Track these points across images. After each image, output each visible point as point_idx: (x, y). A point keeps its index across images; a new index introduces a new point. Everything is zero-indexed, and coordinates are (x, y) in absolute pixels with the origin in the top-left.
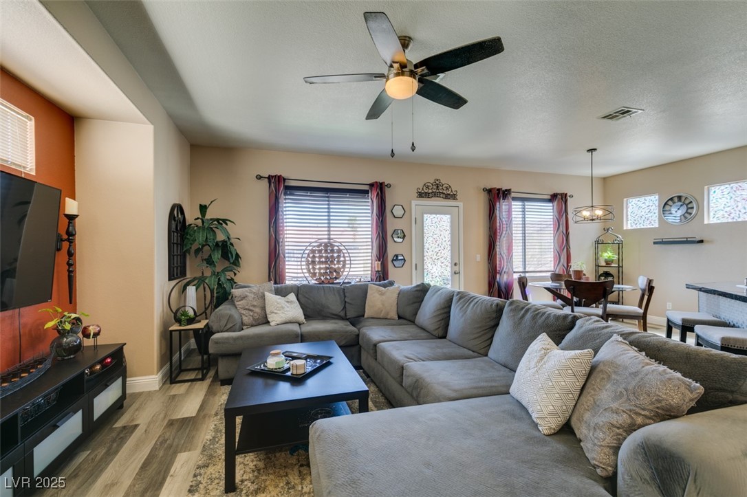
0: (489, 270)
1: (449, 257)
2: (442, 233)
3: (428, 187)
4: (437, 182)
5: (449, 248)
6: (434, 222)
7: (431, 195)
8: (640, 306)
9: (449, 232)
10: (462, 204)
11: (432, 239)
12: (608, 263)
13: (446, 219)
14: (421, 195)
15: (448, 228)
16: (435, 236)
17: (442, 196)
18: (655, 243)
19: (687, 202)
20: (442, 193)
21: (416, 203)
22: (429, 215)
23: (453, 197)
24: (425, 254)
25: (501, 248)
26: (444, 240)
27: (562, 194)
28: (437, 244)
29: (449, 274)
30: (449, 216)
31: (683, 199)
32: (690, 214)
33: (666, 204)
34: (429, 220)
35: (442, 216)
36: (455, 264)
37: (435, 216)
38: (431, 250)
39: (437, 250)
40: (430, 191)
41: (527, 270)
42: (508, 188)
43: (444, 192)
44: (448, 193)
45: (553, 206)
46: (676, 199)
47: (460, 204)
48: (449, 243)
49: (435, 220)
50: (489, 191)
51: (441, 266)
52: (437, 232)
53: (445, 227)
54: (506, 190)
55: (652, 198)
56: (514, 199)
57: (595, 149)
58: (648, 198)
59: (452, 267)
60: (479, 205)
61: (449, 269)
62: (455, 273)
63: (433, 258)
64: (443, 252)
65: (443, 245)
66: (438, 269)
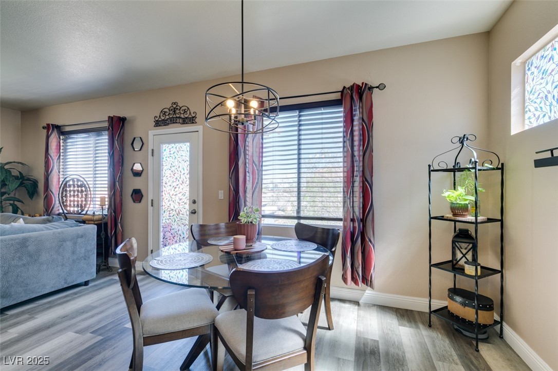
1: (187, 194)
2: (181, 165)
3: (165, 113)
4: (175, 106)
5: (188, 182)
6: (172, 152)
7: (168, 122)
9: (188, 163)
10: (201, 127)
13: (185, 147)
14: (158, 123)
15: (187, 158)
16: (173, 169)
17: (179, 121)
18: (536, 164)
20: (179, 117)
21: (153, 132)
22: (167, 145)
23: (191, 120)
24: (163, 189)
26: (183, 172)
28: (175, 177)
29: (188, 213)
30: (187, 144)
34: (168, 150)
35: (181, 145)
37: (173, 145)
38: (169, 184)
39: (175, 184)
40: (167, 117)
43: (182, 116)
44: (186, 116)
47: (198, 127)
48: (188, 176)
49: (173, 150)
51: (179, 203)
52: (176, 163)
53: (184, 158)
59: (190, 205)
61: (187, 207)
62: (194, 211)
63: (171, 194)
64: (181, 187)
65: (182, 179)
66: (176, 207)
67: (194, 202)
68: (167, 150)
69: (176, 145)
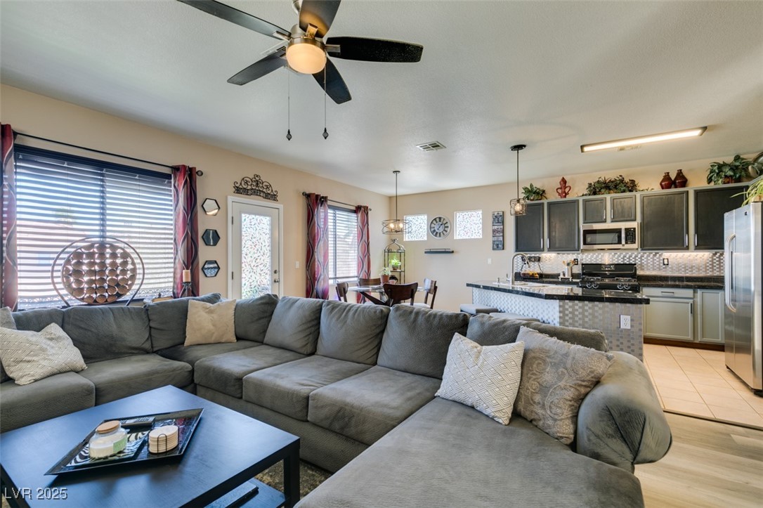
0: (307, 277)
1: (268, 264)
2: (261, 237)
3: (246, 183)
4: (257, 179)
5: (269, 254)
6: (253, 223)
7: (250, 192)
8: (426, 303)
9: (268, 236)
10: (282, 206)
11: (250, 243)
12: (395, 268)
13: (266, 221)
14: (238, 190)
15: (268, 231)
16: (254, 240)
17: (262, 194)
18: (426, 252)
19: (445, 222)
20: (262, 191)
21: (233, 198)
22: (248, 215)
23: (273, 197)
24: (243, 260)
25: (319, 256)
26: (264, 244)
27: (364, 207)
28: (256, 249)
29: (269, 283)
30: (268, 218)
31: (442, 220)
32: (446, 231)
33: (432, 223)
34: (248, 220)
35: (262, 217)
36: (275, 272)
37: (253, 216)
38: (250, 255)
39: (256, 256)
40: (249, 187)
41: (338, 276)
42: (325, 195)
43: (264, 190)
44: (269, 192)
45: (357, 217)
46: (438, 220)
47: (280, 206)
48: (269, 248)
49: (254, 221)
50: (308, 196)
51: (260, 274)
52: (257, 235)
53: (265, 231)
54: (323, 197)
55: (422, 217)
56: (330, 207)
57: (399, 172)
58: (420, 217)
59: (271, 275)
60: (298, 209)
61: (268, 277)
62: (275, 281)
63: (252, 266)
64: (263, 258)
65: (263, 251)
66: (257, 278)
69: (257, 216)
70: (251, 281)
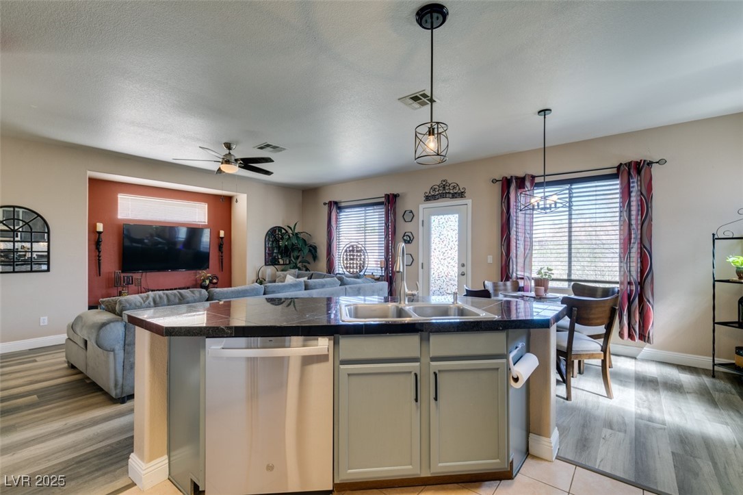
1: (456, 257)
2: (449, 233)
3: (434, 190)
4: (444, 183)
5: (457, 248)
6: (441, 223)
7: (437, 197)
9: (457, 232)
11: (438, 239)
13: (454, 219)
14: (428, 198)
15: (457, 228)
16: (442, 237)
17: (448, 196)
20: (449, 193)
21: (423, 207)
22: (436, 217)
23: (461, 195)
24: (432, 254)
26: (451, 240)
28: (444, 244)
29: (457, 275)
30: (457, 215)
35: (450, 216)
37: (442, 216)
38: (437, 250)
39: (444, 250)
40: (437, 193)
43: (451, 191)
44: (455, 191)
47: (469, 201)
48: (457, 243)
49: (441, 221)
51: (448, 267)
52: (445, 232)
53: (452, 227)
59: (459, 268)
61: (456, 269)
62: (462, 274)
63: (440, 258)
64: (450, 252)
65: (450, 245)
66: (445, 269)
67: (463, 265)
68: (436, 221)
69: (445, 216)
70: (438, 271)
